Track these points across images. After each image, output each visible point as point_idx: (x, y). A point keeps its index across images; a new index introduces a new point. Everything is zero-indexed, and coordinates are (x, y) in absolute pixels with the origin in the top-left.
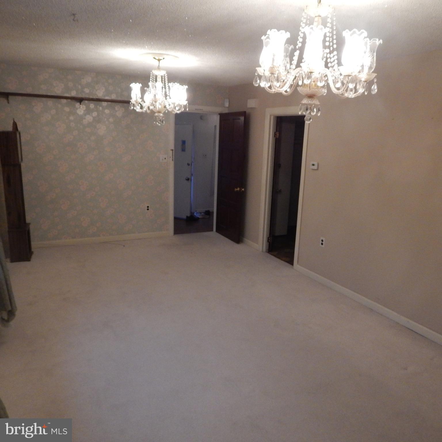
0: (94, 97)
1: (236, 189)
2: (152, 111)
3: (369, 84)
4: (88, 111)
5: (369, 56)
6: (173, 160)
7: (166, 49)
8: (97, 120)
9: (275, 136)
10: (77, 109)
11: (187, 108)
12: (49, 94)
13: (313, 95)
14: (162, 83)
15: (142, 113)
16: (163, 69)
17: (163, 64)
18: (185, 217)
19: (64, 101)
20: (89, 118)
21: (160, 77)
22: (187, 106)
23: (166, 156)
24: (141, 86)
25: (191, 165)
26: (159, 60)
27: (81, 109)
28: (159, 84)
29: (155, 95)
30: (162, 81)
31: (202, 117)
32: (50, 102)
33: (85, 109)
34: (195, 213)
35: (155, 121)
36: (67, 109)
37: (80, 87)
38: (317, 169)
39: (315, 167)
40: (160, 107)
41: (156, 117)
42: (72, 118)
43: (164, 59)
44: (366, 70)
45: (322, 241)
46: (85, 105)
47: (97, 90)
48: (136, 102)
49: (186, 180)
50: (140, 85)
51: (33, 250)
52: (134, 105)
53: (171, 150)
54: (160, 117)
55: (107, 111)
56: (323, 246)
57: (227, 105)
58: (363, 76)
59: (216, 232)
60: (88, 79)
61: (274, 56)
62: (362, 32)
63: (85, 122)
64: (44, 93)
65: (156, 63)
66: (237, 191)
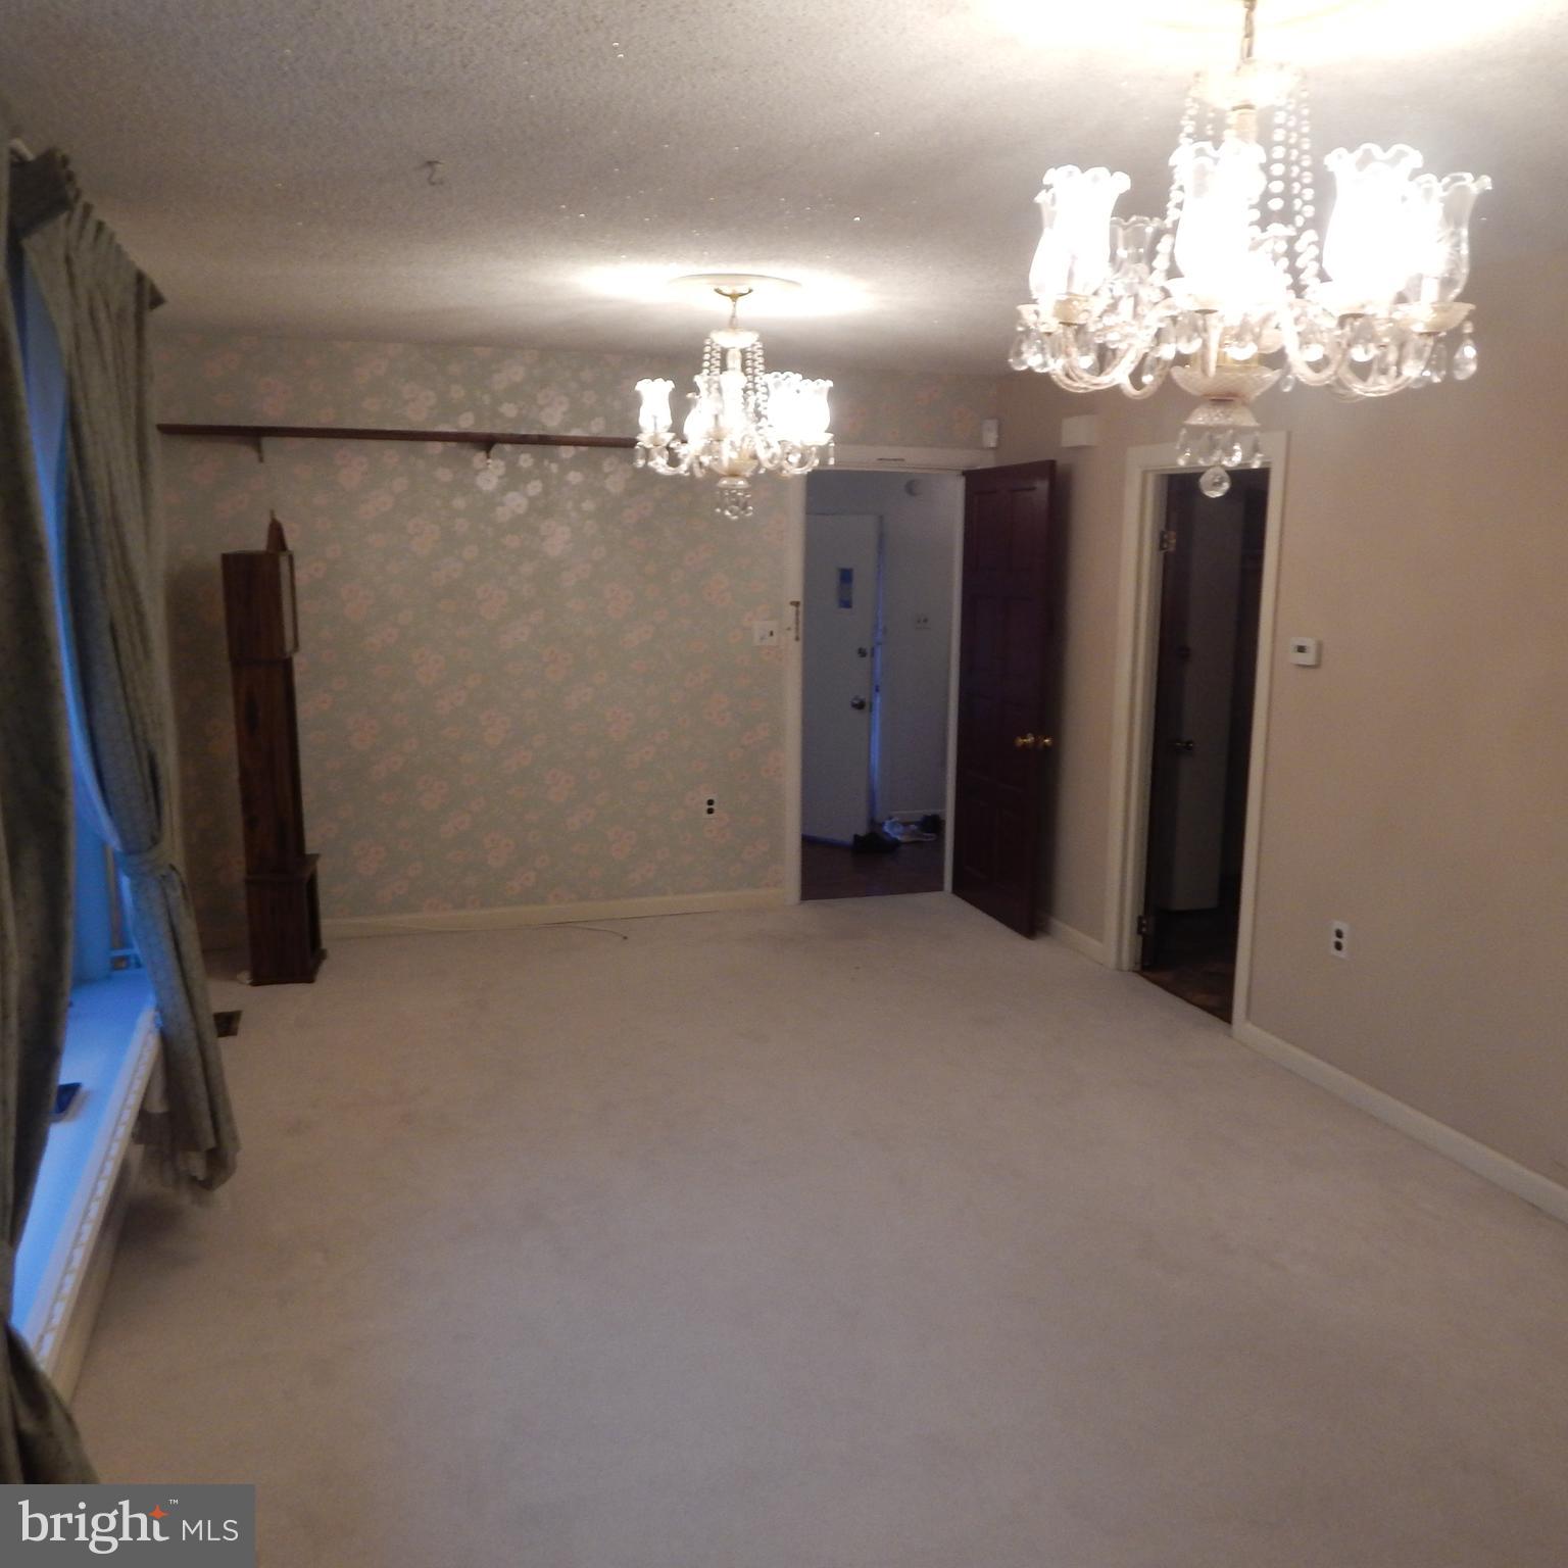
0: (534, 432)
1: (1020, 741)
2: (709, 470)
3: (1445, 341)
4: (514, 479)
5: (1440, 240)
6: (797, 639)
7: (753, 259)
8: (542, 509)
9: (1161, 548)
10: (477, 472)
11: (829, 458)
12: (388, 427)
13: (1230, 394)
14: (746, 375)
15: (676, 478)
16: (749, 327)
17: (746, 309)
18: (848, 839)
19: (437, 447)
20: (516, 503)
21: (739, 355)
22: (831, 451)
23: (772, 625)
24: (673, 386)
25: (873, 655)
26: (734, 297)
27: (490, 472)
28: (734, 379)
29: (716, 417)
30: (744, 367)
31: (912, 486)
32: (391, 452)
33: (501, 471)
34: (887, 822)
35: (718, 506)
36: (444, 475)
37: (487, 399)
38: (1316, 666)
39: (1308, 658)
40: (734, 455)
41: (722, 490)
42: (459, 503)
43: (750, 291)
44: (1431, 291)
45: (1339, 934)
46: (502, 459)
47: (541, 408)
48: (655, 440)
49: (854, 706)
50: (670, 385)
51: (325, 944)
52: (647, 454)
53: (792, 603)
54: (738, 490)
55: (574, 477)
56: (1341, 954)
57: (991, 439)
58: (1421, 315)
59: (952, 895)
60: (514, 372)
61: (1074, 258)
62: (1401, 154)
63: (503, 514)
64: (372, 425)
65: (724, 307)
66: (1025, 745)
